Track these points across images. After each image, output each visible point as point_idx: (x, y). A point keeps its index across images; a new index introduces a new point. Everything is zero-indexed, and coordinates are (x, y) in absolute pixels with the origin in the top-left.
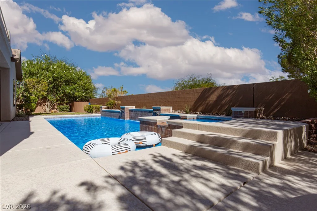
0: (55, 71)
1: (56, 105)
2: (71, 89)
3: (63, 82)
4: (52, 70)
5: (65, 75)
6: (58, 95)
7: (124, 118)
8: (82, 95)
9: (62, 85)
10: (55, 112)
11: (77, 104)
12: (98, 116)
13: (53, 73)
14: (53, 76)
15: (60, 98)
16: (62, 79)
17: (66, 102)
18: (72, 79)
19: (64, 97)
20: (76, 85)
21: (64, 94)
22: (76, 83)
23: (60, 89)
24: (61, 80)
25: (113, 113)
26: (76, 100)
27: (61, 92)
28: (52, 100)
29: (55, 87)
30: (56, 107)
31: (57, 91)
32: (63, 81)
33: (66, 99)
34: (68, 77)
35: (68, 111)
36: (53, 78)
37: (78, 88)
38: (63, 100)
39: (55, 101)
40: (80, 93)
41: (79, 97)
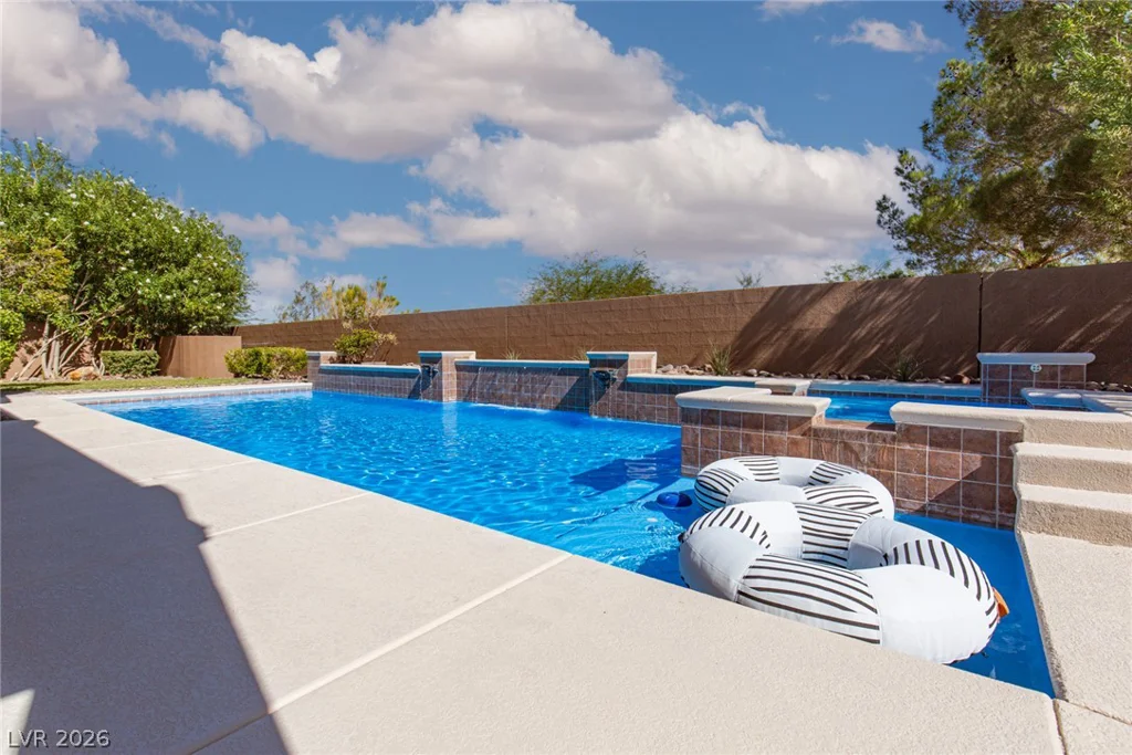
0: (86, 211)
1: (87, 349)
2: (165, 285)
3: (125, 258)
4: (76, 204)
5: (138, 230)
6: (100, 309)
7: (439, 397)
8: (212, 311)
9: (123, 269)
10: (88, 376)
11: (191, 346)
12: (299, 389)
13: (78, 215)
14: (77, 231)
15: (110, 319)
16: (120, 242)
17: (138, 335)
18: (168, 246)
19: (127, 315)
20: (187, 271)
21: (128, 307)
22: (185, 264)
23: (110, 283)
24: (118, 247)
25: (376, 378)
26: (183, 330)
27: (115, 294)
28: (72, 327)
29: (87, 278)
30: (87, 357)
31: (95, 290)
32: (128, 252)
33: (138, 326)
34: (150, 236)
35: (153, 374)
36: (77, 238)
37: (195, 281)
38: (122, 331)
39: (87, 333)
40: (205, 300)
41: (199, 317)
